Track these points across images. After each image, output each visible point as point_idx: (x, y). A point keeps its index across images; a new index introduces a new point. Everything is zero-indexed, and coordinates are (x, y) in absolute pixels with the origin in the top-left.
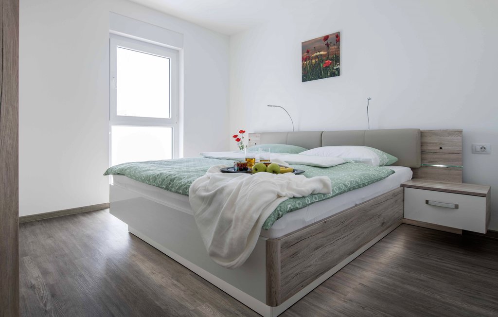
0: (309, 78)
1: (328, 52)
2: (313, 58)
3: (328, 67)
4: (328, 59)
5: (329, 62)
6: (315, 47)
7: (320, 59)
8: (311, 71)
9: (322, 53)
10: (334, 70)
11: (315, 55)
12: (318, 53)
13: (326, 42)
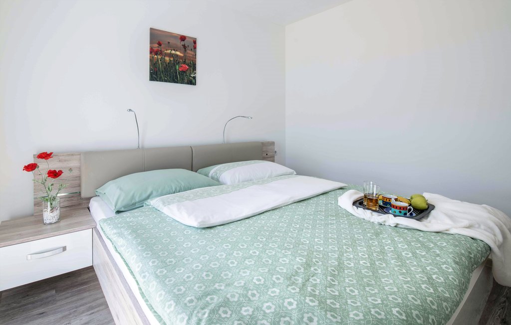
0: (161, 78)
1: (185, 56)
2: (167, 55)
3: (185, 72)
4: (184, 63)
5: (186, 68)
6: (169, 43)
7: (176, 59)
8: (163, 70)
9: (178, 53)
10: (191, 78)
11: (169, 51)
12: (173, 52)
13: (183, 43)
